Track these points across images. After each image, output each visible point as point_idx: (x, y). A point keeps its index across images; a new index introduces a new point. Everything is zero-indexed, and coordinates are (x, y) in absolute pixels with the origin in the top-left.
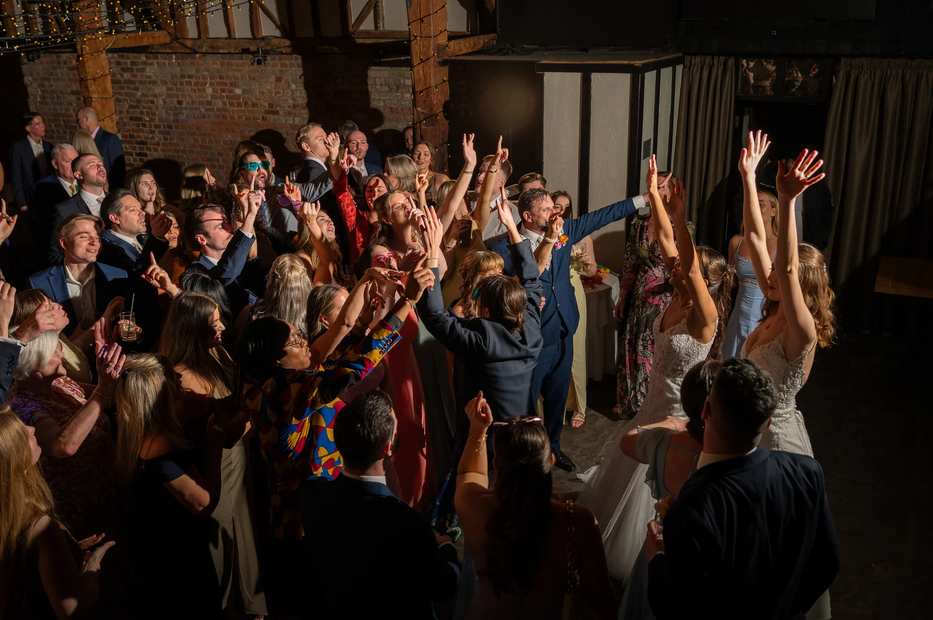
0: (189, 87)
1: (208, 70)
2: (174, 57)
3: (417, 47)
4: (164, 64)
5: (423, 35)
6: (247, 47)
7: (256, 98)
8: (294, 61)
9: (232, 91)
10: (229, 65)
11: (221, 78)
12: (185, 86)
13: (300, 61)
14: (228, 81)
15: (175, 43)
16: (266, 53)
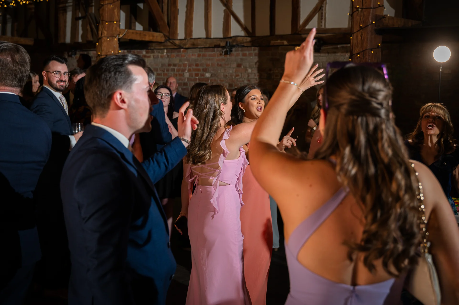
0: (172, 73)
1: (188, 60)
2: (165, 51)
3: (358, 18)
4: (158, 56)
5: (364, 7)
6: (218, 44)
7: (220, 80)
8: (252, 52)
9: (203, 75)
10: (204, 55)
11: (197, 65)
12: (170, 72)
13: (257, 51)
14: (201, 68)
15: (168, 42)
16: (232, 46)
